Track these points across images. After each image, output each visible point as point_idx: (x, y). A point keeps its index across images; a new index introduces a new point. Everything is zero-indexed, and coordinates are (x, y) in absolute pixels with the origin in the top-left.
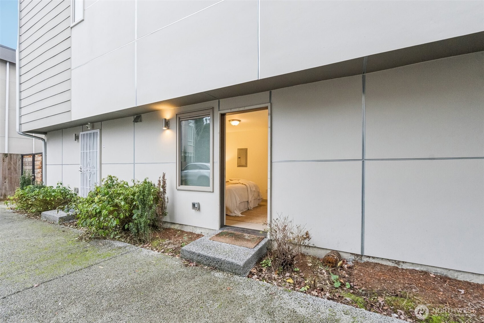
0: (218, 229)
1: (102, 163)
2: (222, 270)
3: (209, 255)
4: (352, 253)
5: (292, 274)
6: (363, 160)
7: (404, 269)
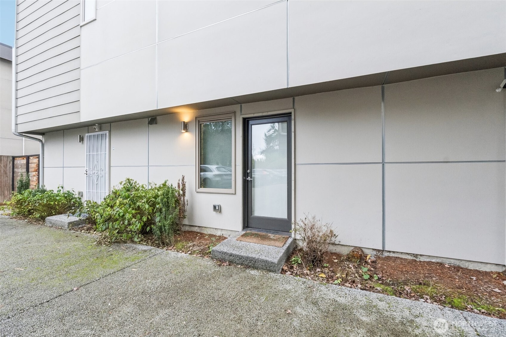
0: (241, 231)
1: (111, 166)
2: (256, 268)
3: (242, 254)
4: (374, 249)
5: (322, 269)
6: (383, 163)
7: (422, 262)
